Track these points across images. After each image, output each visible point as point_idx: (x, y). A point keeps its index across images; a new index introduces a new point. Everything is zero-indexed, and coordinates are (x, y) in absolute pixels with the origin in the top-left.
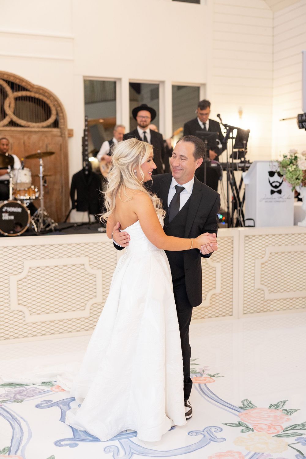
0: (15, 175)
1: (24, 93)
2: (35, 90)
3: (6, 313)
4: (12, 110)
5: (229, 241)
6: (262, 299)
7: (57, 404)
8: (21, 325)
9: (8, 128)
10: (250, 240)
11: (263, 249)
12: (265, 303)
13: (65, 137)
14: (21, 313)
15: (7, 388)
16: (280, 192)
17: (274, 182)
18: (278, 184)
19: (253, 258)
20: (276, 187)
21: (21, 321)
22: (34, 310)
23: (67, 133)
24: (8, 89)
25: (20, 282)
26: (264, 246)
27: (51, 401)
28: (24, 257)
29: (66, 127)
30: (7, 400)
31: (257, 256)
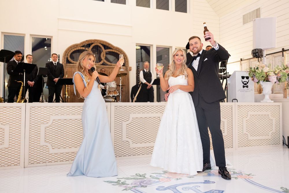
0: (109, 84)
1: (110, 50)
2: (115, 49)
3: (120, 142)
4: (104, 57)
5: (230, 108)
6: (247, 139)
7: (168, 188)
8: (127, 149)
9: (102, 66)
10: (240, 108)
11: (247, 113)
12: (248, 142)
13: (128, 70)
14: (127, 143)
15: (133, 180)
16: (247, 87)
17: (244, 82)
18: (246, 83)
19: (242, 117)
20: (245, 84)
21: (127, 147)
22: (134, 141)
23: (129, 69)
24: (103, 48)
25: (127, 126)
26: (247, 111)
27: (164, 187)
28: (130, 112)
29: (129, 66)
30: (137, 186)
31: (243, 116)
